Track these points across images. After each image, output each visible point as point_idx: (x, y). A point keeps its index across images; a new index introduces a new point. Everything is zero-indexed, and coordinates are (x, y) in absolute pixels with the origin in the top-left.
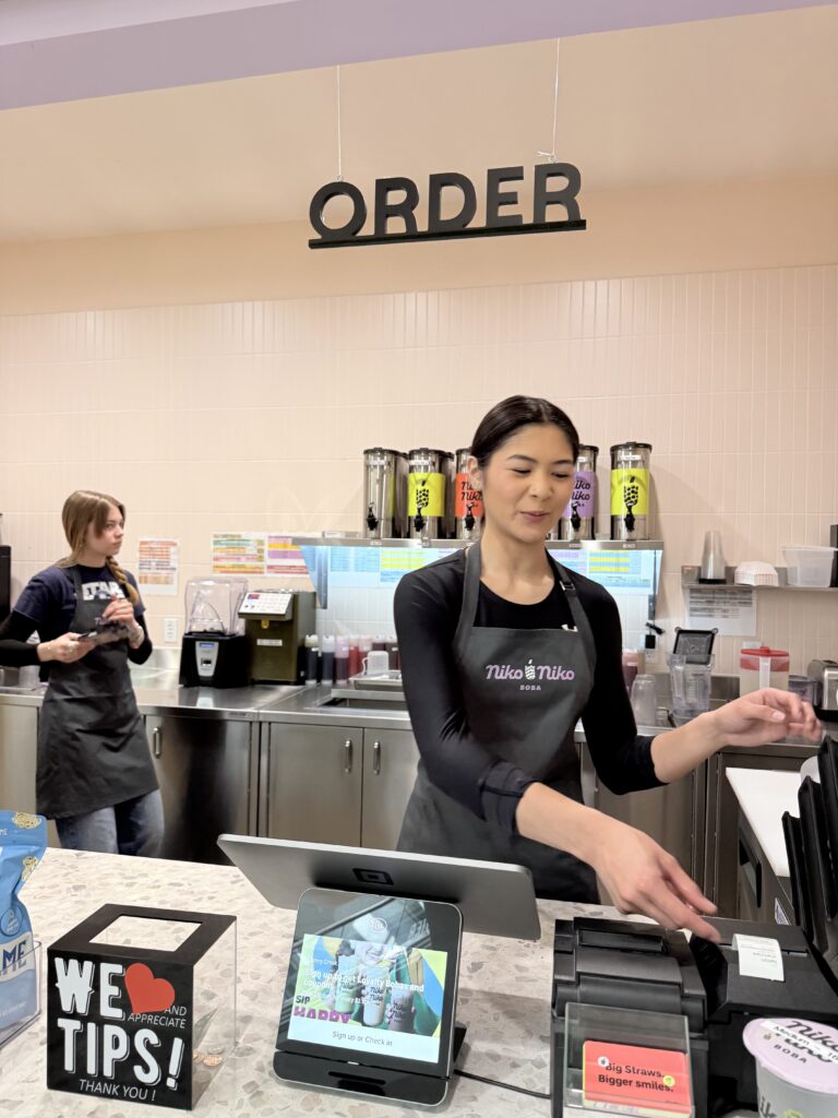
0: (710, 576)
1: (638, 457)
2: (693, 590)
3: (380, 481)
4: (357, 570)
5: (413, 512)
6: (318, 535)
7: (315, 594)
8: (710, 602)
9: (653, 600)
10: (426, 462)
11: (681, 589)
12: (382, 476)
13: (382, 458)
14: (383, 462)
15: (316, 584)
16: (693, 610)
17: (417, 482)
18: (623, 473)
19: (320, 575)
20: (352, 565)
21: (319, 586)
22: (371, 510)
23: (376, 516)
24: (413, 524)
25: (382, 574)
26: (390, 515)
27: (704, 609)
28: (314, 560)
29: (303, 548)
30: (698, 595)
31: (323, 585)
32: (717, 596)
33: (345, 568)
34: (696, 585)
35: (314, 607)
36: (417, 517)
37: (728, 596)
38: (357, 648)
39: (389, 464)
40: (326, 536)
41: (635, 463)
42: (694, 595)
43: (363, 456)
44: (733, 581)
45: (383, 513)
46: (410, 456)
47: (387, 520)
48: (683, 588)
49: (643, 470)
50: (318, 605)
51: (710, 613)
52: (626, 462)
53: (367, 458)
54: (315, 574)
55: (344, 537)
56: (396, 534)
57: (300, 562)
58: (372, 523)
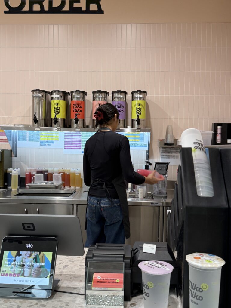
0: (168, 142)
1: (141, 96)
2: (163, 148)
3: (39, 103)
4: (30, 140)
5: (53, 116)
6: (12, 126)
7: (11, 150)
8: (169, 153)
9: (148, 152)
10: (58, 96)
11: (158, 148)
12: (39, 101)
13: (40, 94)
14: (40, 95)
15: (12, 147)
16: (162, 155)
17: (55, 104)
18: (136, 102)
19: (13, 143)
20: (27, 139)
21: (13, 147)
22: (35, 115)
23: (37, 118)
24: (53, 121)
25: (41, 142)
26: (43, 117)
27: (166, 155)
28: (11, 136)
29: (6, 131)
30: (165, 150)
31: (15, 146)
32: (171, 150)
33: (25, 140)
34: (163, 146)
35: (11, 156)
36: (55, 118)
37: (175, 150)
38: (30, 173)
39: (43, 96)
40: (16, 126)
41: (140, 98)
42: (163, 150)
43: (31, 93)
44: (177, 144)
45: (40, 117)
46: (51, 93)
47: (42, 119)
48: (159, 147)
49: (143, 101)
50: (13, 155)
51: (169, 157)
52: (137, 98)
53: (33, 94)
54: (11, 142)
55: (24, 126)
56: (46, 125)
57: (5, 137)
58: (35, 121)
